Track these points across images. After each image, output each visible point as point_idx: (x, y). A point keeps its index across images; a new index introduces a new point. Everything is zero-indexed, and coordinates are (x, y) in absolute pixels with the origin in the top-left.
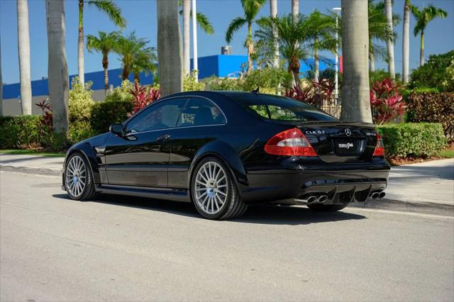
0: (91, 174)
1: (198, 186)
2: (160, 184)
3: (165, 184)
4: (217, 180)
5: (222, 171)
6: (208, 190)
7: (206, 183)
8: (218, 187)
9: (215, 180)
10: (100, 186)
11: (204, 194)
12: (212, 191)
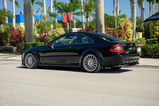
0: (37, 59)
1: (85, 62)
2: (67, 62)
3: (70, 62)
4: (93, 61)
5: (94, 58)
6: (89, 64)
7: (88, 61)
8: (93, 63)
9: (92, 61)
10: (40, 63)
11: (87, 65)
12: (90, 64)
